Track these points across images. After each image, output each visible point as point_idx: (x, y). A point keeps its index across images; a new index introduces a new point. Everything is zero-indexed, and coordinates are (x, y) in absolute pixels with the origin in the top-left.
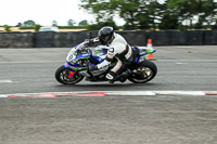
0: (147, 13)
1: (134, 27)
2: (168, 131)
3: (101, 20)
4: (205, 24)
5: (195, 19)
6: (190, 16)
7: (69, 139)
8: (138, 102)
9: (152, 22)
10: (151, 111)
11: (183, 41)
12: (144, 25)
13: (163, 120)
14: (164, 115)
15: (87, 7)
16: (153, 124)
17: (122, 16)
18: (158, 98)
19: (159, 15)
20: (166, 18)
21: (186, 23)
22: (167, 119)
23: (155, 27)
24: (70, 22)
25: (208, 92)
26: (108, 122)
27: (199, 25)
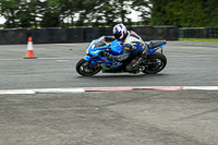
1: (14, 25)
4: (86, 21)
5: (77, 16)
10: (31, 110)
11: (64, 38)
12: (25, 23)
13: (41, 118)
14: (44, 113)
16: (32, 123)
19: (40, 12)
20: (47, 16)
21: (67, 20)
23: (36, 25)
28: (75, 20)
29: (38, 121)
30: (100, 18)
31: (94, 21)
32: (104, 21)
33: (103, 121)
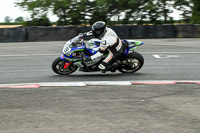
0: (78, 10)
1: (66, 23)
2: (98, 118)
3: (36, 17)
4: (131, 19)
5: (123, 15)
6: (117, 13)
7: (5, 129)
8: (70, 92)
9: (83, 18)
10: (82, 100)
12: (76, 21)
13: (92, 108)
14: (94, 104)
15: (22, 4)
16: (84, 113)
17: (55, 13)
18: (88, 88)
19: (89, 11)
21: (114, 18)
22: (97, 107)
23: (86, 23)
24: (7, 19)
25: (134, 82)
26: (42, 112)
27: (125, 21)
28: (122, 18)
29: (89, 111)
30: (144, 17)
31: (139, 19)
32: (148, 19)
33: (148, 112)
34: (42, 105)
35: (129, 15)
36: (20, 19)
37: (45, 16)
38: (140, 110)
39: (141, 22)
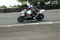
2: (43, 34)
3: (23, 4)
6: (48, 2)
7: (16, 38)
8: (34, 26)
9: (37, 4)
15: (19, 1)
18: (40, 25)
22: (43, 30)
24: (15, 5)
25: (54, 22)
26: (27, 32)
27: (50, 4)
34: (26, 30)
35: (51, 2)
36: (18, 5)
37: (26, 4)
38: (56, 31)
39: (55, 4)
